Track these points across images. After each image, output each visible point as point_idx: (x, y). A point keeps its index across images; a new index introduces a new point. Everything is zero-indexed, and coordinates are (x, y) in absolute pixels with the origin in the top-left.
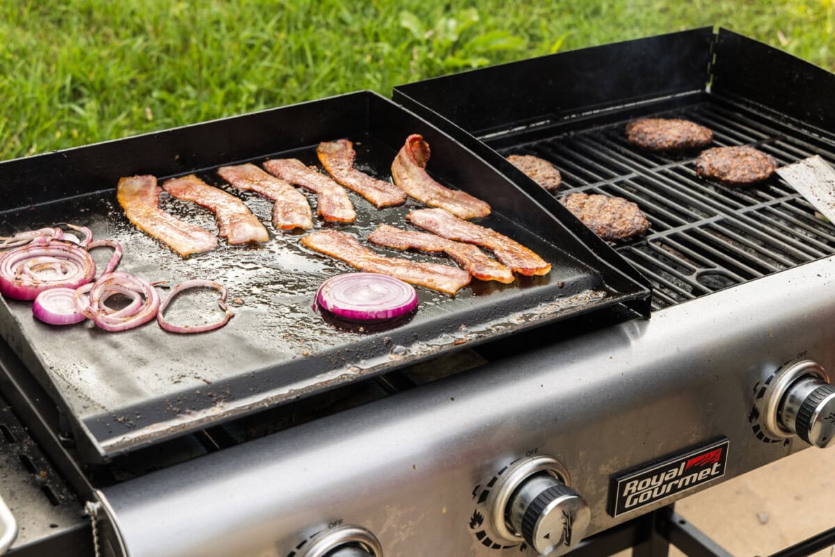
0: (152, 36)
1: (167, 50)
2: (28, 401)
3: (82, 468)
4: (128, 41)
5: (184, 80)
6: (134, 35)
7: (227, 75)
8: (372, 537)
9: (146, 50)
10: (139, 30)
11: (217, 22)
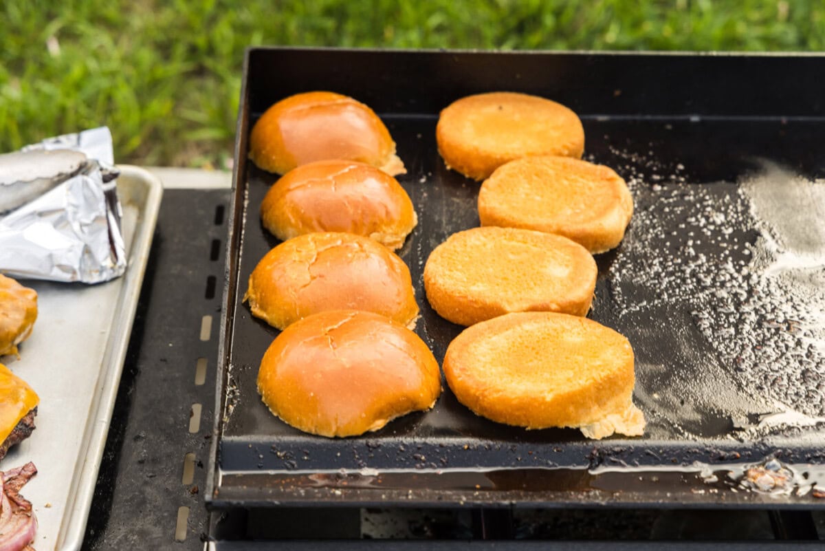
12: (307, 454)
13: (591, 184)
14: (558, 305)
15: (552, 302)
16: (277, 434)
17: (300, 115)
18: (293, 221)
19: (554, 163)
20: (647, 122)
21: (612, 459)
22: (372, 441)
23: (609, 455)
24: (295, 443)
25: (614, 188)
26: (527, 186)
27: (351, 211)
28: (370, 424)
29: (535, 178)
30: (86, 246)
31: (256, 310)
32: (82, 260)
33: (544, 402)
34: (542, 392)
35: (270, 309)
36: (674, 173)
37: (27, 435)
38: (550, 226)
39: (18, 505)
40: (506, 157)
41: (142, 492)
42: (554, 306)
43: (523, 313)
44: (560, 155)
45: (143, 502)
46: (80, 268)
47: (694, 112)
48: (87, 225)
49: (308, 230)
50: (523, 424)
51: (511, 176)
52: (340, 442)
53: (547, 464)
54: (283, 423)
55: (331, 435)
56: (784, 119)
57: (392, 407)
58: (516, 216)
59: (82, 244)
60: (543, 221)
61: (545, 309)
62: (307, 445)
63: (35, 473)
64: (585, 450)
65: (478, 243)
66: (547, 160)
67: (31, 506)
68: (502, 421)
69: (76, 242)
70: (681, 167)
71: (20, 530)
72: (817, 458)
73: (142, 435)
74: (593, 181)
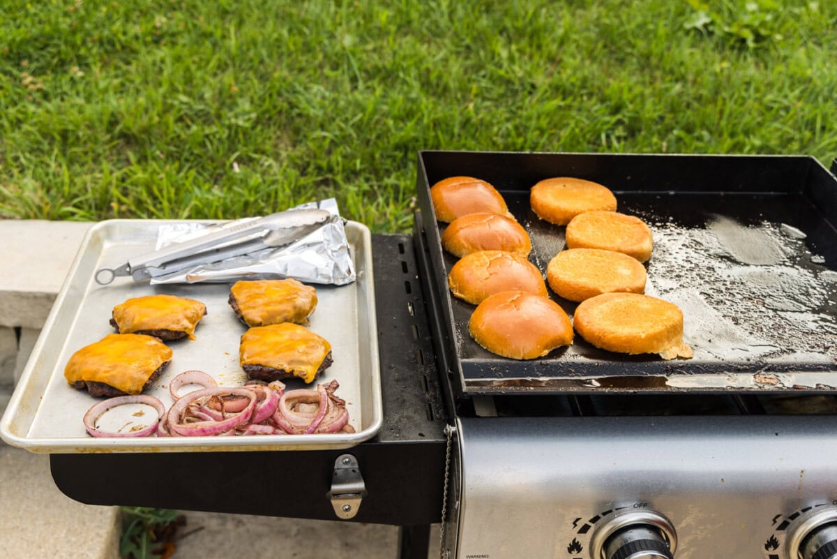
0: (689, 85)
1: (699, 99)
2: (440, 336)
3: (455, 398)
4: (668, 85)
5: (703, 126)
6: (677, 81)
7: (739, 129)
8: (671, 528)
9: (680, 95)
10: (682, 79)
11: (748, 84)
12: (508, 369)
13: (628, 226)
14: (630, 288)
15: (627, 287)
16: (489, 358)
17: (455, 188)
18: (466, 245)
19: (605, 214)
20: (645, 195)
21: (678, 370)
22: (543, 362)
23: (677, 368)
24: (500, 363)
25: (642, 227)
26: (592, 227)
27: (500, 239)
28: (541, 352)
29: (595, 223)
30: (335, 264)
31: (457, 294)
32: (334, 272)
33: (640, 339)
34: (639, 333)
35: (466, 292)
36: (668, 222)
37: (329, 365)
38: (613, 248)
39: (336, 402)
40: (577, 212)
41: (402, 396)
42: (628, 290)
43: (613, 294)
44: (606, 210)
45: (404, 401)
46: (333, 277)
47: (671, 189)
48: (335, 251)
49: (475, 250)
50: (628, 352)
51: (583, 221)
52: (525, 362)
53: (643, 374)
54: (490, 352)
55: (520, 358)
56: (722, 193)
57: (553, 342)
58: (592, 242)
59: (333, 263)
60: (609, 245)
61: (624, 291)
62: (508, 364)
63: (338, 386)
64: (664, 366)
65: (574, 257)
66: (600, 213)
67: (345, 402)
68: (614, 350)
69: (330, 261)
70: (671, 218)
71: (342, 415)
72: (791, 369)
73: (393, 365)
74: (629, 224)
